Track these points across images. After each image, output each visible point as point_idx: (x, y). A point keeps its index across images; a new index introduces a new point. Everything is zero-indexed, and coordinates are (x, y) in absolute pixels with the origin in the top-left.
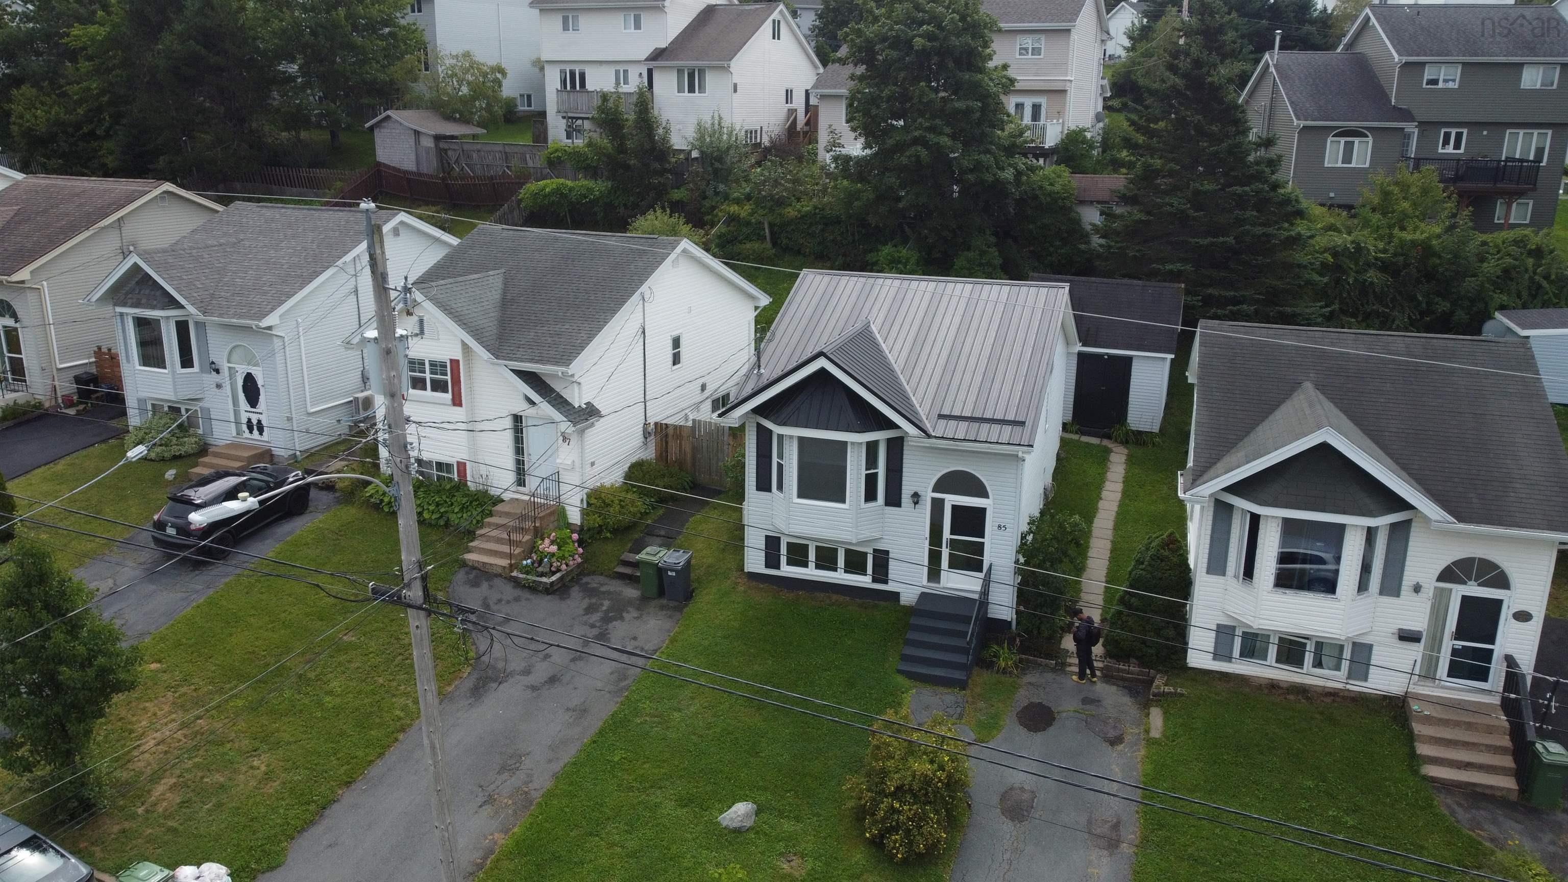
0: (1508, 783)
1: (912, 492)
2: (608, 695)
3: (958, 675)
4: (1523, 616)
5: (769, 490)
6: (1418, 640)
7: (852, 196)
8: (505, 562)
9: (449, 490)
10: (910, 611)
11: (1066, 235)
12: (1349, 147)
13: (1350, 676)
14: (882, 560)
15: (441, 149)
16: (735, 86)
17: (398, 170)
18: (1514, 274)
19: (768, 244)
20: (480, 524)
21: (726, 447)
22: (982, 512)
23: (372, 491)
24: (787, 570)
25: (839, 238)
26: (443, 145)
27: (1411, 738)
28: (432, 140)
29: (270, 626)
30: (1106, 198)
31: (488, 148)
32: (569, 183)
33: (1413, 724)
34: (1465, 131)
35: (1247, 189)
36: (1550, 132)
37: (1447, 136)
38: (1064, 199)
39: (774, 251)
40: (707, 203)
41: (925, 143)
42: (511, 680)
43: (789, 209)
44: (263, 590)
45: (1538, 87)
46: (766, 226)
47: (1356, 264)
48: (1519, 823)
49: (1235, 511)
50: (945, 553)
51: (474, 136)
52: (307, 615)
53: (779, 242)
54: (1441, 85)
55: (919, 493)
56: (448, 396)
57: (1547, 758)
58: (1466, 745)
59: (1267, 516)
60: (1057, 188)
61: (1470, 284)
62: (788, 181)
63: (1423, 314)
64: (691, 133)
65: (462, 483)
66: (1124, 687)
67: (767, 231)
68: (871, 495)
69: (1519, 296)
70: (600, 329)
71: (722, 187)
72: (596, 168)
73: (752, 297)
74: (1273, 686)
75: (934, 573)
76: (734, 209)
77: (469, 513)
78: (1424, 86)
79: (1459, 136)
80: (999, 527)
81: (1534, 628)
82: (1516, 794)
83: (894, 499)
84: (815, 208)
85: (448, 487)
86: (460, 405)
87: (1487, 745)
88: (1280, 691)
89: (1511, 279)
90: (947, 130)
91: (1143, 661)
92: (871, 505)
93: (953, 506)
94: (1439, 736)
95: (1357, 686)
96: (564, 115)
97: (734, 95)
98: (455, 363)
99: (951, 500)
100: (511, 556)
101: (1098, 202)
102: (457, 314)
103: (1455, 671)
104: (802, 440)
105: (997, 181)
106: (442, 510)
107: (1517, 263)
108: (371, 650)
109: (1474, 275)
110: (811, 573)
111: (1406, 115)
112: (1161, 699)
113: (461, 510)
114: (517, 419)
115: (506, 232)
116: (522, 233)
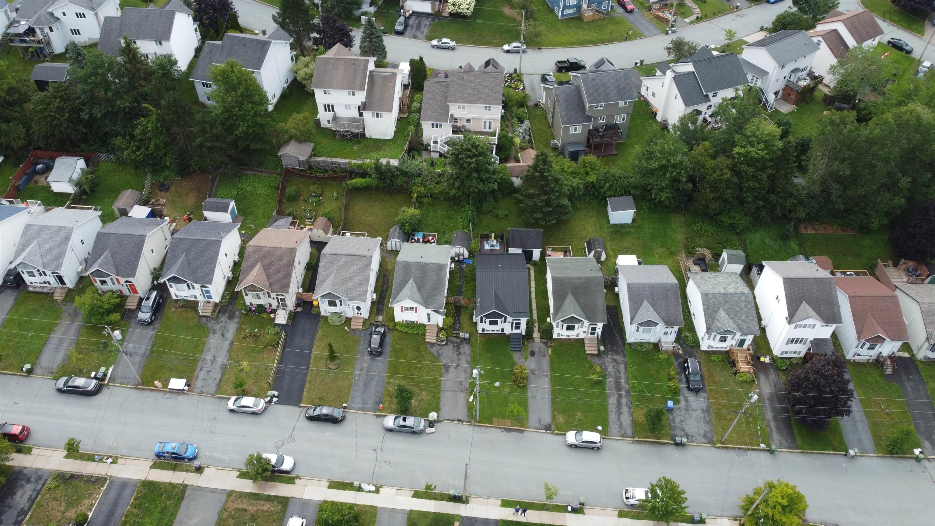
0: (596, 353)
1: (508, 322)
3: (520, 349)
6: (586, 332)
8: (434, 341)
10: (508, 336)
12: (576, 128)
13: (576, 337)
14: (503, 330)
20: (426, 332)
27: (584, 347)
33: (585, 344)
36: (626, 114)
37: (601, 118)
45: (623, 106)
50: (514, 328)
54: (599, 108)
66: (544, 343)
68: (501, 324)
74: (564, 339)
75: (512, 330)
78: (595, 109)
79: (604, 118)
83: (505, 323)
87: (594, 346)
88: (567, 340)
93: (515, 323)
94: (588, 346)
101: (516, 177)
103: (590, 335)
110: (490, 332)
111: (590, 119)
112: (551, 346)
113: (421, 331)
114: (428, 313)
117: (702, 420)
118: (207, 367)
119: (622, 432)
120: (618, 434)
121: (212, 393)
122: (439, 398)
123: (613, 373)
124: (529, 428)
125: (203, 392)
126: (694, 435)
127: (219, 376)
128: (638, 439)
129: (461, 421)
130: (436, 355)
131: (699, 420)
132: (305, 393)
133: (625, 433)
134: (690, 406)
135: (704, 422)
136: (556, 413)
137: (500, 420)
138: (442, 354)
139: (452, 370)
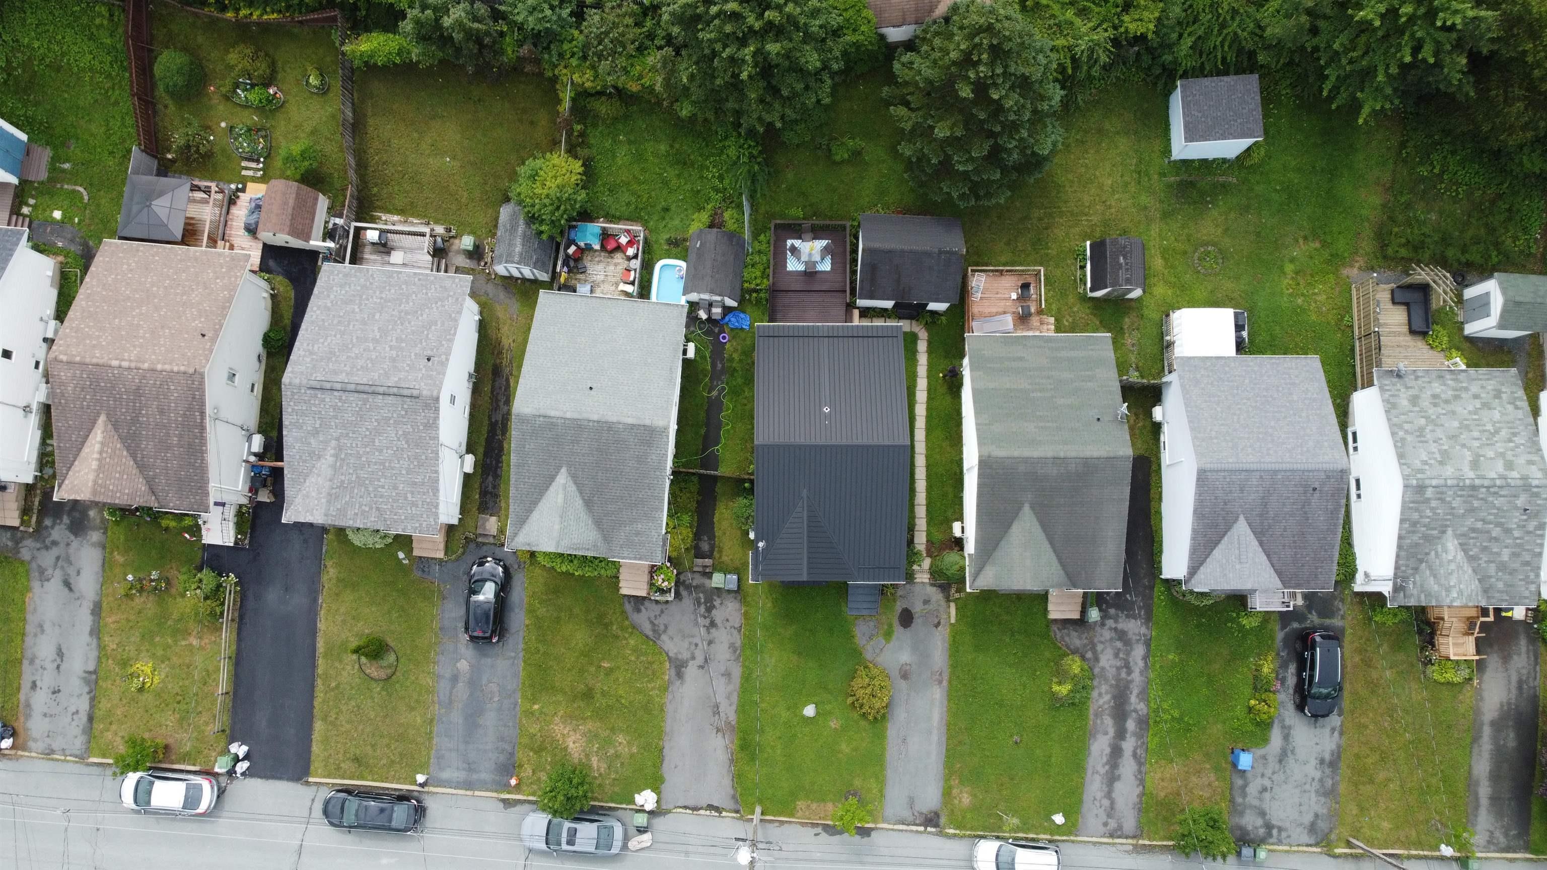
42: (690, 664)
66: (939, 587)
87: (1073, 603)
117: (1316, 785)
118: (46, 680)
119: (1113, 824)
120: (1102, 830)
121: (78, 753)
122: (661, 750)
123: (1111, 673)
124: (884, 822)
125: (53, 752)
126: (1287, 825)
127: (83, 705)
128: (1147, 842)
129: (717, 809)
130: (650, 634)
131: (1307, 787)
132: (316, 748)
133: (1120, 827)
134: (1293, 752)
135: (1317, 792)
136: (955, 782)
137: (814, 806)
138: (666, 627)
139: (691, 671)
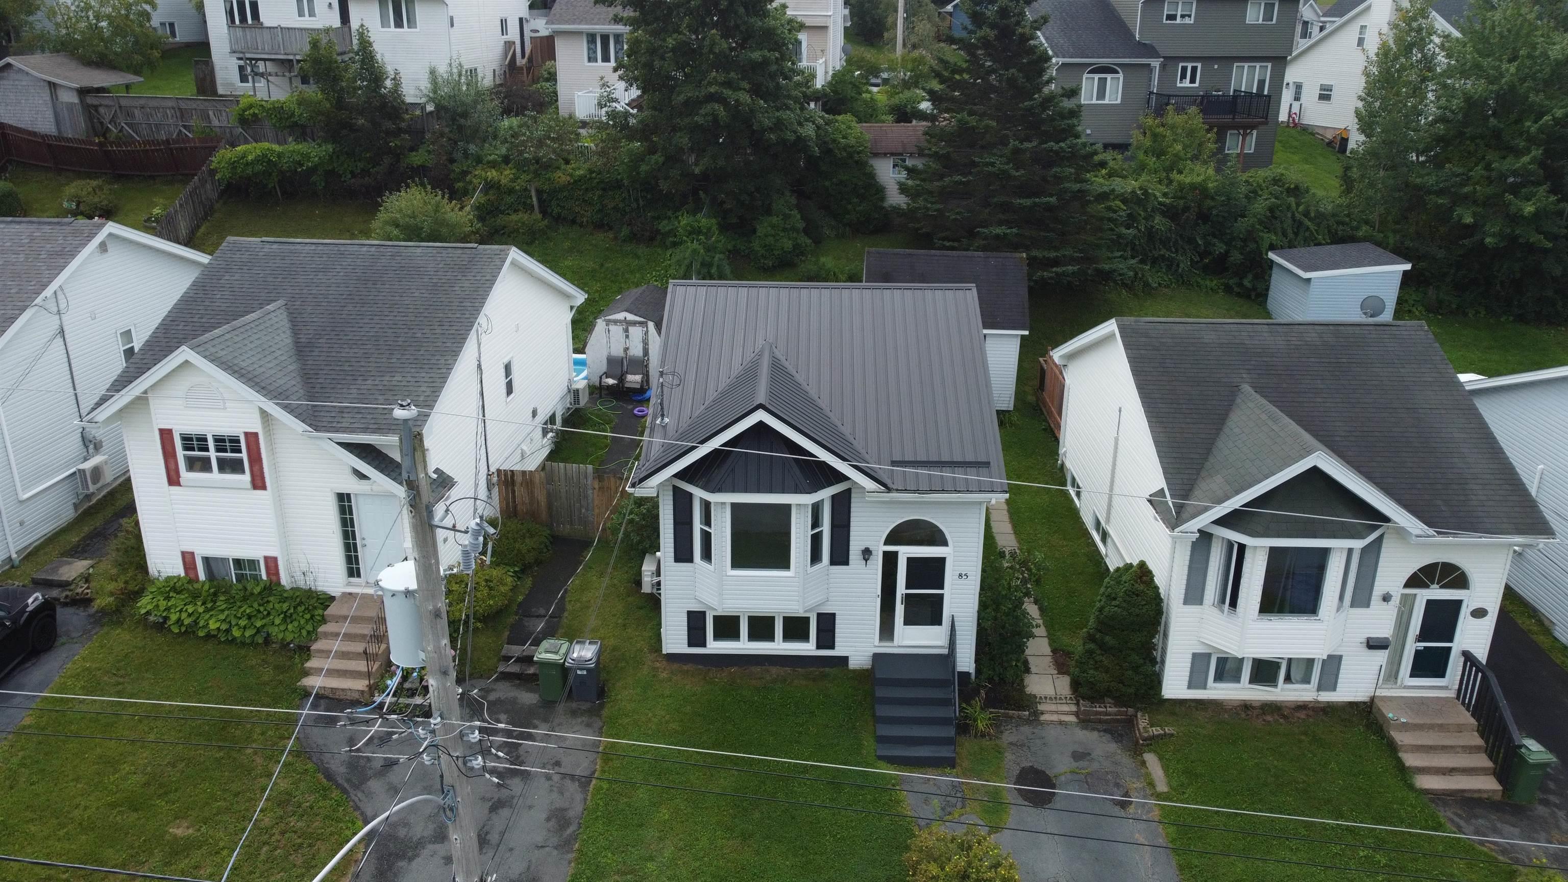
0: (1489, 784)
1: (863, 548)
2: (555, 852)
3: (944, 752)
4: (1479, 613)
5: (690, 560)
6: (1385, 647)
7: (637, 159)
8: (361, 685)
9: (260, 593)
10: (865, 676)
11: (863, 191)
12: (1103, 82)
13: (1319, 689)
14: (827, 623)
15: (89, 106)
16: (452, 19)
17: (34, 134)
18: (1278, 213)
19: (538, 215)
20: (313, 636)
21: (590, 492)
22: (941, 561)
23: (149, 607)
24: (715, 647)
25: (621, 205)
26: (91, 100)
27: (1392, 748)
28: (75, 94)
29: (61, 833)
30: (900, 150)
31: (154, 103)
32: (276, 147)
33: (1392, 733)
34: (1199, 65)
35: (1062, 144)
36: (1269, 65)
37: (1184, 69)
38: (858, 153)
39: (546, 222)
40: (457, 168)
41: (723, 101)
42: (425, 853)
43: (559, 173)
44: (35, 778)
45: (1260, 21)
46: (533, 193)
47: (1145, 210)
48: (1514, 826)
49: (1214, 540)
50: (900, 610)
51: (128, 87)
52: (113, 805)
53: (549, 211)
54: (1179, 20)
55: (871, 548)
56: (246, 478)
57: (1532, 759)
58: (1444, 749)
59: (1255, 547)
60: (852, 141)
61: (1242, 225)
62: (553, 139)
63: (1202, 256)
64: (425, 84)
65: (273, 585)
66: (1105, 731)
67: (534, 199)
68: (816, 557)
69: (1285, 235)
70: (444, 379)
71: (472, 148)
72: (303, 127)
73: (567, 296)
74: (1246, 706)
75: (887, 630)
76: (492, 174)
77: (296, 624)
78: (1164, 21)
79: (1194, 69)
80: (960, 575)
81: (1488, 624)
82: (1500, 794)
83: (840, 557)
84: (591, 171)
85: (257, 590)
86: (264, 487)
87: (1463, 747)
88: (1256, 712)
89: (1276, 218)
90: (745, 85)
91: (1120, 701)
92: (817, 567)
93: (908, 559)
94: (1420, 743)
95: (1326, 697)
96: (241, 55)
97: (452, 30)
98: (252, 438)
99: (905, 552)
100: (369, 675)
101: (892, 154)
102: (250, 376)
103: (1416, 672)
104: (734, 506)
105: (799, 138)
106: (259, 624)
107: (1279, 202)
108: (221, 844)
109: (1243, 216)
110: (743, 646)
111: (1150, 51)
112: (1152, 743)
113: (284, 620)
114: (344, 500)
115: (268, 246)
116: (292, 247)
